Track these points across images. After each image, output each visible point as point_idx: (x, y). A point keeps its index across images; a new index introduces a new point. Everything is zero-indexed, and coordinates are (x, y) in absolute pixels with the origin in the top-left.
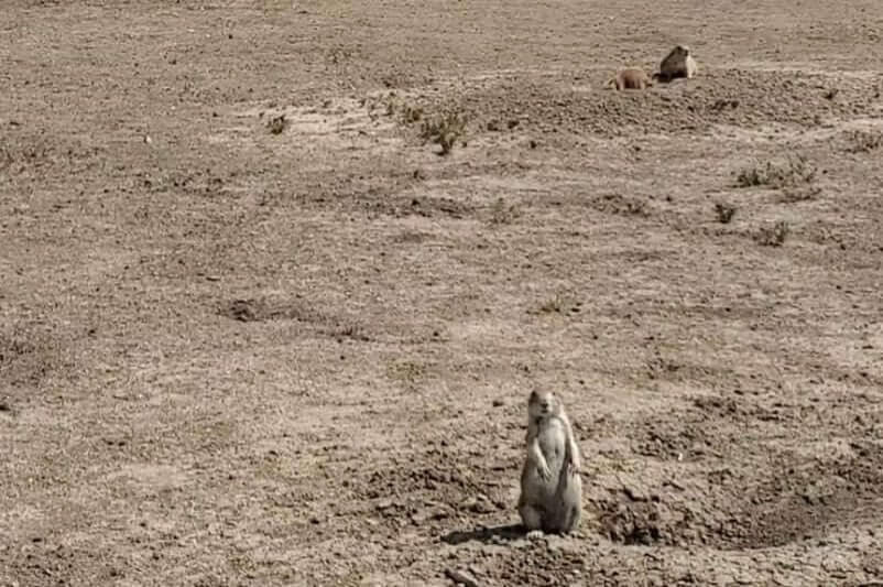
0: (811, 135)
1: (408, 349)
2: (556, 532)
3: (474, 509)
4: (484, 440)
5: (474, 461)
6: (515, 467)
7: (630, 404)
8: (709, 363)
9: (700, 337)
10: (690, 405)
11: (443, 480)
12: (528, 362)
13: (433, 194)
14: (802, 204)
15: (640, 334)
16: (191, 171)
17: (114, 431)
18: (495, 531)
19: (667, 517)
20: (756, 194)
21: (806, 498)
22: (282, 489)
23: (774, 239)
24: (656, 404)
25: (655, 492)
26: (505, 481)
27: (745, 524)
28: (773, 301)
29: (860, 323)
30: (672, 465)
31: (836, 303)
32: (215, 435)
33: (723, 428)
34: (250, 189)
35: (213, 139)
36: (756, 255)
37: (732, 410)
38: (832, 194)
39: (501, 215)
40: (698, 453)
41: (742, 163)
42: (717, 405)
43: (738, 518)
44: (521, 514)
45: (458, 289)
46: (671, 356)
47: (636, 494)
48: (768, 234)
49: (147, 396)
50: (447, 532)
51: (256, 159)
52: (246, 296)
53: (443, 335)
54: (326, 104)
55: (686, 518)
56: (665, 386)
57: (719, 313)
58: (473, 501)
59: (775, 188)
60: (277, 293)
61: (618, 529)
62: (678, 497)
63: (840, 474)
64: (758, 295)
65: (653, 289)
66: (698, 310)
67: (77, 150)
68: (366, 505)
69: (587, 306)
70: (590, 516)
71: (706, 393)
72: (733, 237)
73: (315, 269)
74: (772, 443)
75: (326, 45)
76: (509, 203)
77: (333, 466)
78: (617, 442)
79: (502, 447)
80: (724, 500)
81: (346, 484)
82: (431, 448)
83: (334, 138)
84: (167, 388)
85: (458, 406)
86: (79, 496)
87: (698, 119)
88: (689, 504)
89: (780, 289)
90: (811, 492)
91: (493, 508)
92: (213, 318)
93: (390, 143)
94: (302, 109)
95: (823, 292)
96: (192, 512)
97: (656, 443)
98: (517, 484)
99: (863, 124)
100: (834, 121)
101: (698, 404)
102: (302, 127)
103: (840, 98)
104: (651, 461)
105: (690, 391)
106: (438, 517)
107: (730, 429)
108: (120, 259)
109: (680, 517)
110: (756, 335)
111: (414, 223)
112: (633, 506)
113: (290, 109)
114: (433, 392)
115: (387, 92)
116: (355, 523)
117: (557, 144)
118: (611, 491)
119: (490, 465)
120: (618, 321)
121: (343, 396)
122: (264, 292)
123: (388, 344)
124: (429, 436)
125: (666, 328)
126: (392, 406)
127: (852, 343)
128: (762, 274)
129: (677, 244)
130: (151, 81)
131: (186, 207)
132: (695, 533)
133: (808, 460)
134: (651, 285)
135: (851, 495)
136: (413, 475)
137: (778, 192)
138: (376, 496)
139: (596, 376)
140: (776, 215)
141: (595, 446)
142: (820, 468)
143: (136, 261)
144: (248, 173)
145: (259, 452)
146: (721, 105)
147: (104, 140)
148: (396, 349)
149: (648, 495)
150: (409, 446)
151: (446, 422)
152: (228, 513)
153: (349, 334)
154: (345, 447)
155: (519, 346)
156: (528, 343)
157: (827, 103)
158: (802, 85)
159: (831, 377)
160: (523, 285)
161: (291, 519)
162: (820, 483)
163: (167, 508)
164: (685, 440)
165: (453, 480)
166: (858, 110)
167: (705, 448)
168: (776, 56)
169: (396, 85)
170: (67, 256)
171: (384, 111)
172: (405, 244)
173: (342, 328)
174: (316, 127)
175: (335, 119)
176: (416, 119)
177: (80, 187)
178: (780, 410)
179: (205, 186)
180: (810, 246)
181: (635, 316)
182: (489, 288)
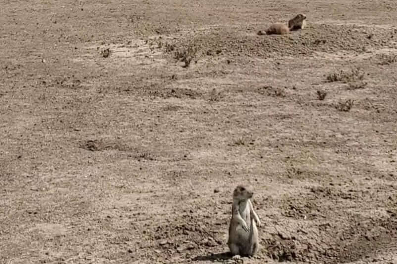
0: (361, 57)
1: (172, 164)
2: (247, 256)
3: (207, 245)
4: (210, 209)
5: (206, 220)
6: (226, 223)
7: (280, 191)
8: (316, 170)
9: (311, 157)
10: (309, 191)
11: (191, 230)
12: (230, 171)
13: (181, 87)
14: (359, 90)
15: (283, 156)
16: (65, 76)
17: (32, 207)
18: (217, 256)
19: (300, 247)
20: (336, 86)
21: (366, 237)
22: (114, 235)
23: (345, 108)
24: (292, 191)
25: (293, 235)
26: (221, 230)
27: (337, 250)
28: (346, 139)
29: (388, 149)
30: (301, 222)
31: (376, 139)
32: (81, 208)
33: (325, 203)
34: (93, 85)
35: (76, 60)
36: (337, 116)
37: (329, 194)
38: (372, 85)
39: (214, 97)
40: (314, 216)
41: (328, 70)
42: (321, 191)
43: (334, 247)
44: (230, 247)
45: (195, 134)
46: (298, 166)
47: (284, 236)
48: (343, 105)
49: (47, 189)
50: (194, 256)
51: (96, 70)
52: (93, 138)
53: (189, 156)
54: (129, 43)
55: (309, 248)
56: (296, 182)
57: (320, 145)
58: (206, 240)
59: (345, 83)
60: (108, 136)
61: (276, 253)
62: (305, 237)
63: (382, 225)
64: (339, 136)
65: (289, 133)
66: (310, 143)
67: (9, 67)
68: (155, 243)
69: (257, 142)
70: (263, 247)
71: (316, 185)
72: (326, 107)
73: (126, 124)
74: (349, 210)
75: (128, 13)
76: (218, 91)
77: (138, 223)
78: (275, 211)
79: (220, 213)
80: (327, 239)
81: (144, 232)
82: (185, 214)
83: (133, 59)
84: (57, 185)
85: (197, 192)
86: (16, 240)
87: (307, 49)
88: (310, 241)
89: (349, 132)
90: (369, 234)
91: (216, 244)
92: (78, 149)
93: (160, 62)
94: (117, 45)
95: (370, 134)
96: (71, 247)
97: (293, 211)
98: (227, 232)
99: (386, 51)
100: (372, 49)
101: (313, 191)
102: (118, 54)
103: (375, 38)
104: (291, 220)
105: (308, 184)
106: (189, 249)
107: (329, 203)
108: (32, 120)
109: (306, 247)
110: (339, 156)
111: (173, 101)
112: (283, 242)
113: (112, 45)
114: (185, 186)
115: (158, 37)
116: (150, 252)
117: (240, 61)
118: (272, 235)
119: (213, 222)
120: (272, 149)
121: (141, 188)
122: (102, 136)
123: (162, 162)
124: (184, 208)
125: (295, 152)
126: (165, 193)
127: (385, 159)
128: (340, 125)
129: (299, 111)
130: (44, 32)
131: (64, 95)
132: (313, 255)
133: (366, 219)
134: (286, 131)
135: (388, 236)
136: (177, 228)
137: (347, 85)
138: (159, 238)
139: (263, 177)
140: (346, 96)
141: (264, 213)
142: (373, 223)
143: (40, 121)
144: (93, 77)
145: (103, 217)
146: (318, 42)
147: (23, 61)
148: (166, 164)
149: (290, 237)
150: (174, 213)
151: (192, 201)
152: (88, 248)
153: (143, 157)
154: (144, 214)
155: (225, 162)
156: (230, 160)
157: (368, 41)
158: (356, 31)
159: (375, 176)
160: (226, 131)
161: (119, 250)
162: (373, 230)
163: (58, 245)
164: (307, 209)
165: (196, 230)
166: (383, 44)
167: (317, 213)
168: (343, 17)
169: (163, 33)
170: (6, 119)
171: (157, 46)
172: (169, 112)
173: (140, 154)
174: (124, 54)
175: (133, 50)
176: (172, 50)
177: (12, 85)
178: (352, 193)
179: (72, 84)
180: (363, 111)
181: (280, 146)
182: (210, 133)
